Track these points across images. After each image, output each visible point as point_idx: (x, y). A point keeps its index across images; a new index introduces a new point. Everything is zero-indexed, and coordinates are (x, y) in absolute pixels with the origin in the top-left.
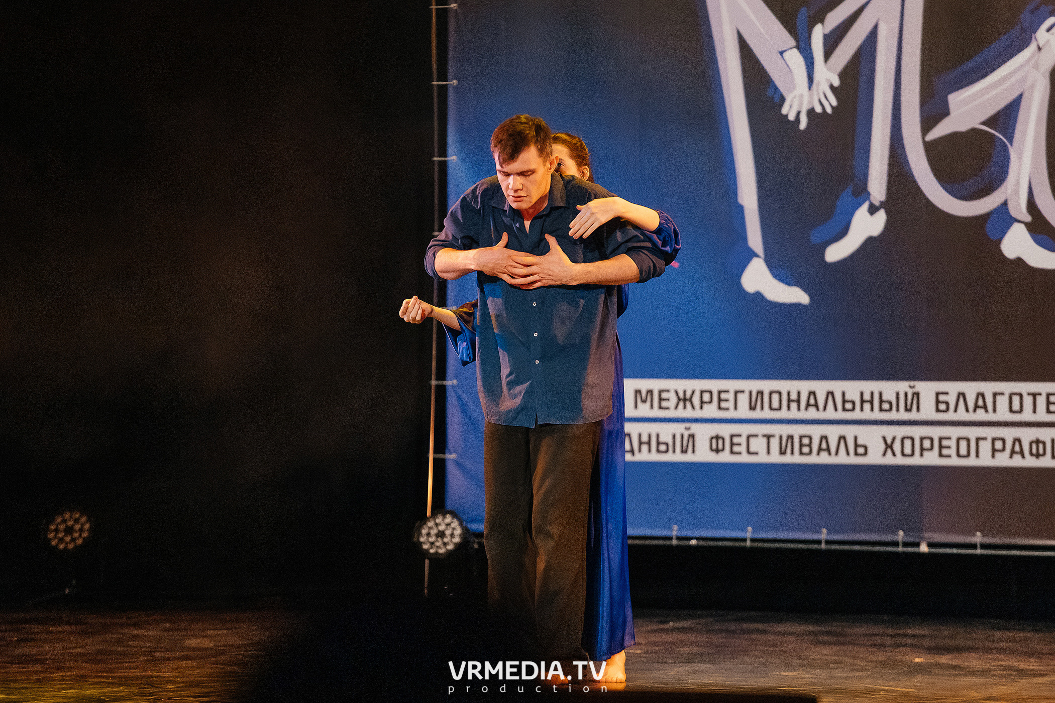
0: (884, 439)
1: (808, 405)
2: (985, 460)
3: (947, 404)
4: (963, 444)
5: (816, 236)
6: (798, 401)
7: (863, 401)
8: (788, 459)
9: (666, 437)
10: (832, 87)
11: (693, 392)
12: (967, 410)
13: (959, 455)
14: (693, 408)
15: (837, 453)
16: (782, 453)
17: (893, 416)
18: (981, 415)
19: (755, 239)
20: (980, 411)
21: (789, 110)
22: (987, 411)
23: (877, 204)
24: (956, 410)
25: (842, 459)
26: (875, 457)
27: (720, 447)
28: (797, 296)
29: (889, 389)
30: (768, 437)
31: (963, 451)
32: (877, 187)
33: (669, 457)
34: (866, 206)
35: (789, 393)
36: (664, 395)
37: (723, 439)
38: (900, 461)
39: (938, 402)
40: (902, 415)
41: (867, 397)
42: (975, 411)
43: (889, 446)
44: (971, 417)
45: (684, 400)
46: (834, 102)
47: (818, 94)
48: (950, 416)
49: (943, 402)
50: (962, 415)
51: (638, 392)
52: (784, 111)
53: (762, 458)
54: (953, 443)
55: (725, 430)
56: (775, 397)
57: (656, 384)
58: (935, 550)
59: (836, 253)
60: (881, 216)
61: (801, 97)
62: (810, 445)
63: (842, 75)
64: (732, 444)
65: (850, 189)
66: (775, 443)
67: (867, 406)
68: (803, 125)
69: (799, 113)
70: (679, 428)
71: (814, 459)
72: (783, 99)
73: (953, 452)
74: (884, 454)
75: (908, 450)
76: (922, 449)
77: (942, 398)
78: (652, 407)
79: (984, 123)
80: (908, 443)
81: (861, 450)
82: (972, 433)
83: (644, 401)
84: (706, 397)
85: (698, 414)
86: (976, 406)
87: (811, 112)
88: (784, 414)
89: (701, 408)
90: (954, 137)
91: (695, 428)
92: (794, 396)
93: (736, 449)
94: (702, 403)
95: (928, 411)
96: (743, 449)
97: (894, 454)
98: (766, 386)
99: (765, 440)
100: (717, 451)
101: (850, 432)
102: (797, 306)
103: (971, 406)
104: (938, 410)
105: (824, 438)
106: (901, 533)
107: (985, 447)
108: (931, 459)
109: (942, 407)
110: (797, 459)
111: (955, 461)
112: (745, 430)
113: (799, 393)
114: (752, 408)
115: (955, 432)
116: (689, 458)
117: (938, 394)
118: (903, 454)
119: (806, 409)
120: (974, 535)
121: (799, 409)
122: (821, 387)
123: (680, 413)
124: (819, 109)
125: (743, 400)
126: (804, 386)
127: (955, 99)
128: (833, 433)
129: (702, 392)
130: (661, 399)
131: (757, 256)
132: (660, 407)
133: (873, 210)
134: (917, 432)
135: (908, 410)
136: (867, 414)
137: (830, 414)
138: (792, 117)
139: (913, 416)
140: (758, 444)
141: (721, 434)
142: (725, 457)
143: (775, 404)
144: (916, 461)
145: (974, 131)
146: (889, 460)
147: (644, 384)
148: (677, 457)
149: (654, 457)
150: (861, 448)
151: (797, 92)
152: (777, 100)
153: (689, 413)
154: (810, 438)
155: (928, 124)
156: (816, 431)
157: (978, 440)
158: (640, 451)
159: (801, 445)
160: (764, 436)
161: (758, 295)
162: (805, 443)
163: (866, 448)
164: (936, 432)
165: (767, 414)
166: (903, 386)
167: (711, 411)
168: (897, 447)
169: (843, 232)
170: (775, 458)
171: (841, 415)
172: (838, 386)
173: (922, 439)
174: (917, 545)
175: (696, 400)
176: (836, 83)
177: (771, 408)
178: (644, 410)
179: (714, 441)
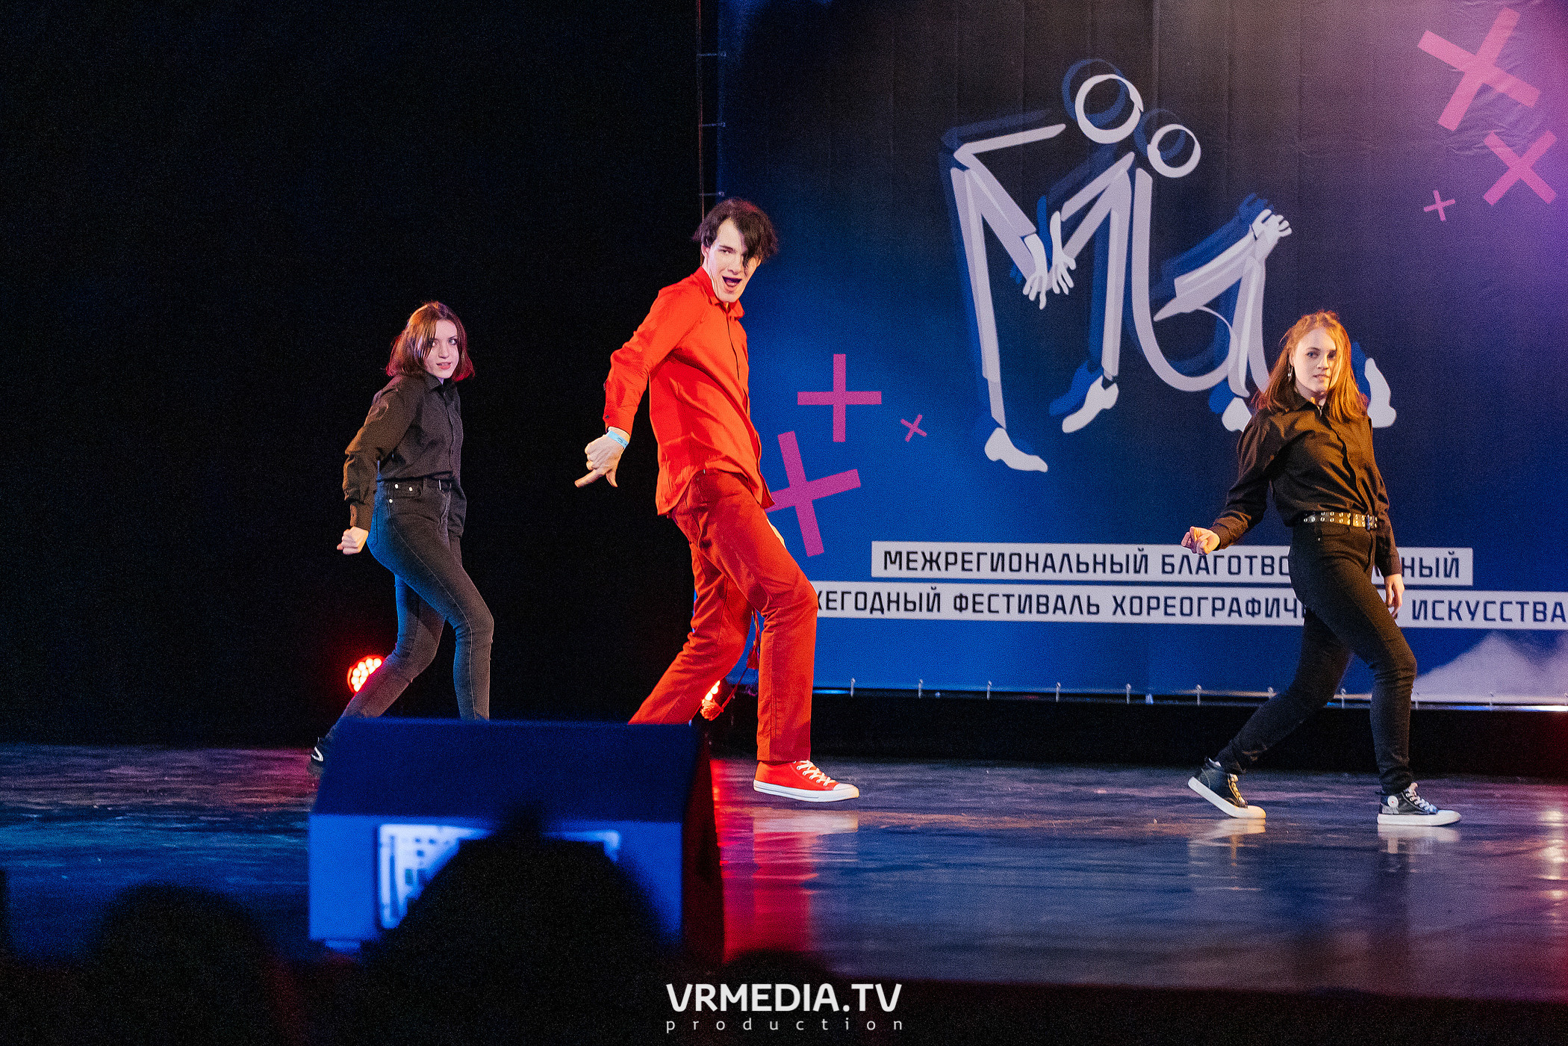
0: (1115, 598)
1: (1045, 566)
2: (1206, 618)
3: (1172, 566)
4: (1187, 603)
5: (1055, 408)
6: (1036, 563)
7: (1095, 563)
8: (1026, 617)
9: (913, 596)
10: (1069, 270)
11: (939, 554)
12: (1191, 572)
13: (1182, 614)
14: (939, 568)
15: (1071, 612)
16: (1021, 611)
17: (1123, 577)
18: (1203, 577)
19: (998, 410)
20: (1203, 573)
21: (1030, 291)
22: (1208, 573)
23: (1111, 379)
24: (1180, 572)
25: (1076, 617)
26: (1106, 616)
27: (964, 606)
28: (1036, 464)
29: (1120, 551)
30: (1008, 596)
31: (1187, 610)
32: (1110, 363)
33: (917, 615)
34: (1100, 380)
35: (1028, 555)
36: (912, 557)
37: (966, 598)
38: (1129, 619)
39: (1164, 564)
40: (1132, 576)
41: (1100, 559)
42: (1197, 573)
43: (1119, 605)
44: (1194, 578)
45: (931, 561)
46: (1071, 284)
47: (1056, 277)
48: (1175, 577)
49: (1169, 564)
50: (1185, 576)
51: (888, 553)
52: (1025, 291)
53: (1003, 616)
54: (1177, 603)
55: (968, 590)
56: (1015, 559)
57: (905, 547)
58: (1159, 702)
59: (1072, 424)
60: (1114, 389)
61: (1041, 278)
62: (1046, 605)
63: (1078, 259)
64: (975, 603)
65: (1085, 364)
66: (1014, 602)
67: (1099, 568)
68: (1042, 305)
69: (1038, 294)
70: (925, 588)
71: (1050, 617)
72: (1024, 281)
73: (1176, 611)
74: (1115, 613)
75: (1136, 609)
76: (1149, 608)
77: (1167, 560)
78: (900, 568)
79: (1207, 305)
80: (1136, 602)
81: (1093, 609)
82: (1195, 593)
83: (893, 563)
84: (951, 559)
85: (943, 574)
86: (1199, 568)
87: (1050, 293)
88: (1022, 575)
89: (947, 569)
90: (1180, 317)
91: (941, 588)
92: (1032, 558)
93: (978, 607)
94: (947, 564)
95: (1155, 573)
96: (985, 607)
97: (1124, 613)
98: (1007, 548)
99: (1006, 598)
100: (961, 609)
101: (1083, 591)
102: (1037, 473)
103: (1194, 568)
104: (1164, 572)
105: (1060, 597)
106: (1129, 686)
107: (1206, 606)
108: (1158, 617)
109: (1168, 568)
110: (1034, 617)
111: (1179, 619)
112: (987, 589)
113: (1037, 555)
114: (994, 569)
115: (1179, 592)
116: (935, 615)
117: (1164, 557)
118: (1132, 613)
119: (1044, 570)
120: (1194, 688)
121: (1037, 570)
122: (1058, 550)
123: (927, 574)
124: (1057, 291)
125: (985, 561)
126: (1042, 549)
127: (1181, 283)
128: (1068, 592)
129: (947, 554)
130: (909, 560)
131: (1000, 427)
132: (908, 568)
133: (1106, 384)
134: (1145, 592)
135: (1136, 571)
136: (1100, 576)
137: (1065, 575)
138: (1032, 298)
139: (1142, 577)
140: (999, 603)
141: (964, 594)
142: (968, 615)
143: (1015, 566)
144: (1143, 619)
145: (1198, 312)
146: (1119, 618)
147: (893, 546)
148: (924, 615)
149: (902, 615)
150: (1093, 607)
151: (1037, 274)
152: (1018, 281)
153: (935, 574)
154: (1047, 597)
155: (1156, 305)
156: (1053, 591)
157: (1200, 599)
158: (889, 609)
159: (1039, 604)
160: (1004, 595)
161: (1000, 462)
162: (1043, 603)
163: (1097, 606)
164: (1162, 592)
165: (1007, 575)
166: (1132, 549)
167: (955, 572)
168: (1126, 606)
169: (1079, 405)
170: (1015, 616)
171: (1076, 576)
172: (1072, 549)
173: (1149, 598)
174: (1143, 697)
175: (942, 562)
176: (1073, 267)
177: (1011, 570)
178: (893, 571)
179: (958, 600)
